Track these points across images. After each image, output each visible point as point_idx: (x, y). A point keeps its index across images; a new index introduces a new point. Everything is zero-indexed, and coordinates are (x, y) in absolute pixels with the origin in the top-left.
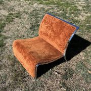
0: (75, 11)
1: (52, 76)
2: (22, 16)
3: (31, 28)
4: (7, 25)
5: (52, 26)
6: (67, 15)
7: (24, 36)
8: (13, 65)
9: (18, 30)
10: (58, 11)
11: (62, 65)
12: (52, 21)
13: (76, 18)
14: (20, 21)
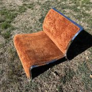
0: (87, 4)
1: (50, 77)
2: (34, 7)
3: (40, 20)
4: (18, 15)
5: (54, 22)
6: (79, 8)
7: (31, 28)
8: (13, 60)
9: (27, 22)
10: (70, 3)
11: (63, 65)
12: (56, 18)
13: (87, 12)
14: (32, 11)
